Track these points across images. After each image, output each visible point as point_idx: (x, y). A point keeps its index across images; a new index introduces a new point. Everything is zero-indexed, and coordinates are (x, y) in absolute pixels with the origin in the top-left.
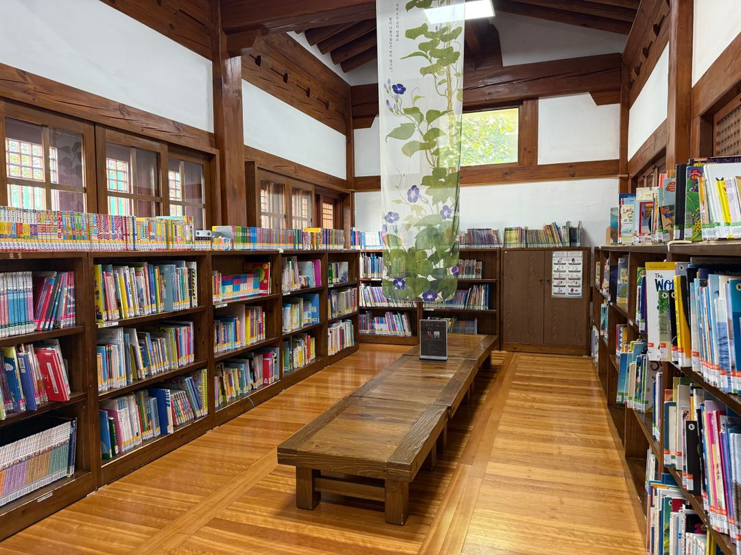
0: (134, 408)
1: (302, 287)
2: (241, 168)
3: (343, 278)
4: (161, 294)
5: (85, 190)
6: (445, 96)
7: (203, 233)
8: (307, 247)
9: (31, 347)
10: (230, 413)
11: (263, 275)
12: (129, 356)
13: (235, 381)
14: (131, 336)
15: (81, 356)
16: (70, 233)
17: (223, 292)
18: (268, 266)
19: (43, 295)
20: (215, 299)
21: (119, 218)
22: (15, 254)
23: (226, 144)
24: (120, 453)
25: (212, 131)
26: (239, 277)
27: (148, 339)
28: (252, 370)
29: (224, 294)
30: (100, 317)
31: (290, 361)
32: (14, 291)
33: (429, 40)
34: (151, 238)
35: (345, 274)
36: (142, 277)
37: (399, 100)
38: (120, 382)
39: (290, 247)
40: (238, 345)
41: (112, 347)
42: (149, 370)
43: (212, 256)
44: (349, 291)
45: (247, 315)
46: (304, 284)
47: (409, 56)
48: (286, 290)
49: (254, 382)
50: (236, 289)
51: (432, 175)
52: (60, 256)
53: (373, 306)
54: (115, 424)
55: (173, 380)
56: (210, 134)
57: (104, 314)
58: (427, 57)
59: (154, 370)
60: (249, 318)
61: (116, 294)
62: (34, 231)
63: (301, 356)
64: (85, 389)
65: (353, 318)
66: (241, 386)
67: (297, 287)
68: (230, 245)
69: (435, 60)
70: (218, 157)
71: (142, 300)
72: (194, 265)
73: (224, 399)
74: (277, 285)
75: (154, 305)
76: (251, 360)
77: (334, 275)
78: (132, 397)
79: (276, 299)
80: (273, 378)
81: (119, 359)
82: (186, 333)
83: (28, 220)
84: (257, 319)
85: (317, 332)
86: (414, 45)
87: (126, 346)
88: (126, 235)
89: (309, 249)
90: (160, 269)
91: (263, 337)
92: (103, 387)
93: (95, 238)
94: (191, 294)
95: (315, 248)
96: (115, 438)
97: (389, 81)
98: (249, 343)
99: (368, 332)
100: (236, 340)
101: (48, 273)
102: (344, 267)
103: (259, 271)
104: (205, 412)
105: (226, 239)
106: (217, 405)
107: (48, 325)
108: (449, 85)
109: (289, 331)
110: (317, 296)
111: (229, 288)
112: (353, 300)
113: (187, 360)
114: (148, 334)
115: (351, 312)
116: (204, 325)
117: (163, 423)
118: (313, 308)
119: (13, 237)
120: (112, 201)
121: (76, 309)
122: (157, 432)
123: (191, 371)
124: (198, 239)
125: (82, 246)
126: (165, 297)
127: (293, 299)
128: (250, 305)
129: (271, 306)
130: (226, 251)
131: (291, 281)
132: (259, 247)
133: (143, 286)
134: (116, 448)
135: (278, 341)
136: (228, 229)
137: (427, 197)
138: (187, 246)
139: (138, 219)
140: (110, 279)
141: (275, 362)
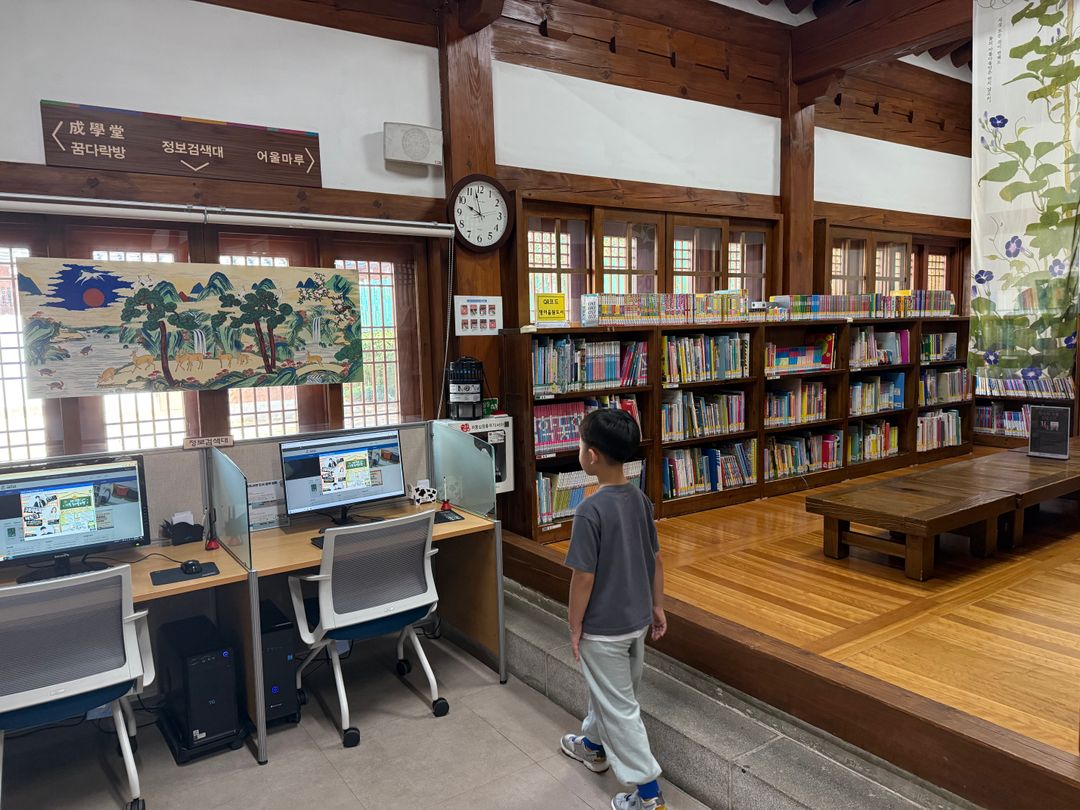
0: (689, 462)
1: (881, 363)
2: (808, 229)
3: (948, 354)
4: (715, 363)
5: (657, 273)
6: (1061, 122)
7: (758, 305)
8: (891, 315)
9: (618, 397)
10: (781, 488)
11: (826, 348)
12: (687, 415)
13: (788, 458)
14: (688, 399)
15: (650, 409)
16: (646, 311)
17: (778, 365)
18: (832, 337)
19: (626, 359)
20: (767, 371)
21: (682, 296)
22: (611, 328)
23: (792, 207)
24: (677, 496)
25: (778, 194)
26: (797, 350)
27: (702, 403)
28: (809, 450)
29: (778, 367)
30: (665, 379)
31: (860, 449)
32: (609, 355)
33: (1041, 56)
34: (708, 312)
35: (951, 349)
36: (699, 347)
37: (999, 135)
38: (678, 436)
39: (863, 315)
40: (792, 421)
41: (673, 406)
42: (703, 431)
43: (766, 328)
44: (958, 371)
45: (803, 390)
46: (883, 359)
47: (1014, 80)
48: (857, 366)
49: (811, 463)
50: (793, 362)
51: (1039, 222)
52: (639, 329)
53: (1002, 395)
54: (673, 470)
55: (725, 443)
56: (775, 197)
57: (668, 378)
58: (1037, 78)
59: (707, 431)
60: (806, 394)
61: (678, 360)
62: (623, 310)
63: (876, 445)
64: (652, 437)
65: (963, 409)
66: (795, 464)
67: (874, 362)
68: (786, 315)
69: (1048, 81)
70: (781, 222)
71: (698, 367)
72: (747, 337)
73: (776, 473)
74: (842, 360)
75: (709, 373)
76: (807, 439)
77: (933, 348)
78: (688, 451)
79: (841, 374)
80: (834, 464)
81: (678, 418)
82: (737, 402)
83: (619, 302)
84: (816, 396)
85: (903, 421)
86: (1021, 65)
87: (684, 406)
88: (688, 310)
89: (893, 317)
90: (715, 341)
91: (823, 416)
92: (666, 438)
93: (663, 314)
94: (743, 364)
95: (902, 316)
96: (674, 484)
97: (986, 114)
98: (805, 421)
99: (993, 431)
100: (790, 415)
101: (630, 343)
102: (952, 339)
103: (822, 343)
104: (753, 479)
105: (783, 309)
106: (766, 477)
107: (629, 382)
108: (1067, 110)
109: (858, 414)
110: (902, 375)
111: (785, 361)
112: (965, 384)
113: (738, 426)
114: (703, 398)
115: (960, 400)
116: (755, 396)
117: (713, 480)
118: (896, 390)
119: (610, 315)
120: (677, 279)
121: (647, 372)
122: (708, 487)
123: (742, 438)
124: (752, 311)
125: (654, 321)
126: (718, 366)
127: (866, 376)
128: (808, 379)
129: (836, 383)
130: (782, 322)
131: (864, 354)
132: (821, 316)
133: (699, 355)
134: (674, 491)
135: (841, 423)
136: (786, 298)
137: (1032, 249)
138: (741, 319)
139: (697, 296)
140: (673, 348)
141: (838, 446)
